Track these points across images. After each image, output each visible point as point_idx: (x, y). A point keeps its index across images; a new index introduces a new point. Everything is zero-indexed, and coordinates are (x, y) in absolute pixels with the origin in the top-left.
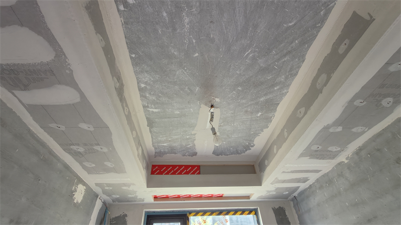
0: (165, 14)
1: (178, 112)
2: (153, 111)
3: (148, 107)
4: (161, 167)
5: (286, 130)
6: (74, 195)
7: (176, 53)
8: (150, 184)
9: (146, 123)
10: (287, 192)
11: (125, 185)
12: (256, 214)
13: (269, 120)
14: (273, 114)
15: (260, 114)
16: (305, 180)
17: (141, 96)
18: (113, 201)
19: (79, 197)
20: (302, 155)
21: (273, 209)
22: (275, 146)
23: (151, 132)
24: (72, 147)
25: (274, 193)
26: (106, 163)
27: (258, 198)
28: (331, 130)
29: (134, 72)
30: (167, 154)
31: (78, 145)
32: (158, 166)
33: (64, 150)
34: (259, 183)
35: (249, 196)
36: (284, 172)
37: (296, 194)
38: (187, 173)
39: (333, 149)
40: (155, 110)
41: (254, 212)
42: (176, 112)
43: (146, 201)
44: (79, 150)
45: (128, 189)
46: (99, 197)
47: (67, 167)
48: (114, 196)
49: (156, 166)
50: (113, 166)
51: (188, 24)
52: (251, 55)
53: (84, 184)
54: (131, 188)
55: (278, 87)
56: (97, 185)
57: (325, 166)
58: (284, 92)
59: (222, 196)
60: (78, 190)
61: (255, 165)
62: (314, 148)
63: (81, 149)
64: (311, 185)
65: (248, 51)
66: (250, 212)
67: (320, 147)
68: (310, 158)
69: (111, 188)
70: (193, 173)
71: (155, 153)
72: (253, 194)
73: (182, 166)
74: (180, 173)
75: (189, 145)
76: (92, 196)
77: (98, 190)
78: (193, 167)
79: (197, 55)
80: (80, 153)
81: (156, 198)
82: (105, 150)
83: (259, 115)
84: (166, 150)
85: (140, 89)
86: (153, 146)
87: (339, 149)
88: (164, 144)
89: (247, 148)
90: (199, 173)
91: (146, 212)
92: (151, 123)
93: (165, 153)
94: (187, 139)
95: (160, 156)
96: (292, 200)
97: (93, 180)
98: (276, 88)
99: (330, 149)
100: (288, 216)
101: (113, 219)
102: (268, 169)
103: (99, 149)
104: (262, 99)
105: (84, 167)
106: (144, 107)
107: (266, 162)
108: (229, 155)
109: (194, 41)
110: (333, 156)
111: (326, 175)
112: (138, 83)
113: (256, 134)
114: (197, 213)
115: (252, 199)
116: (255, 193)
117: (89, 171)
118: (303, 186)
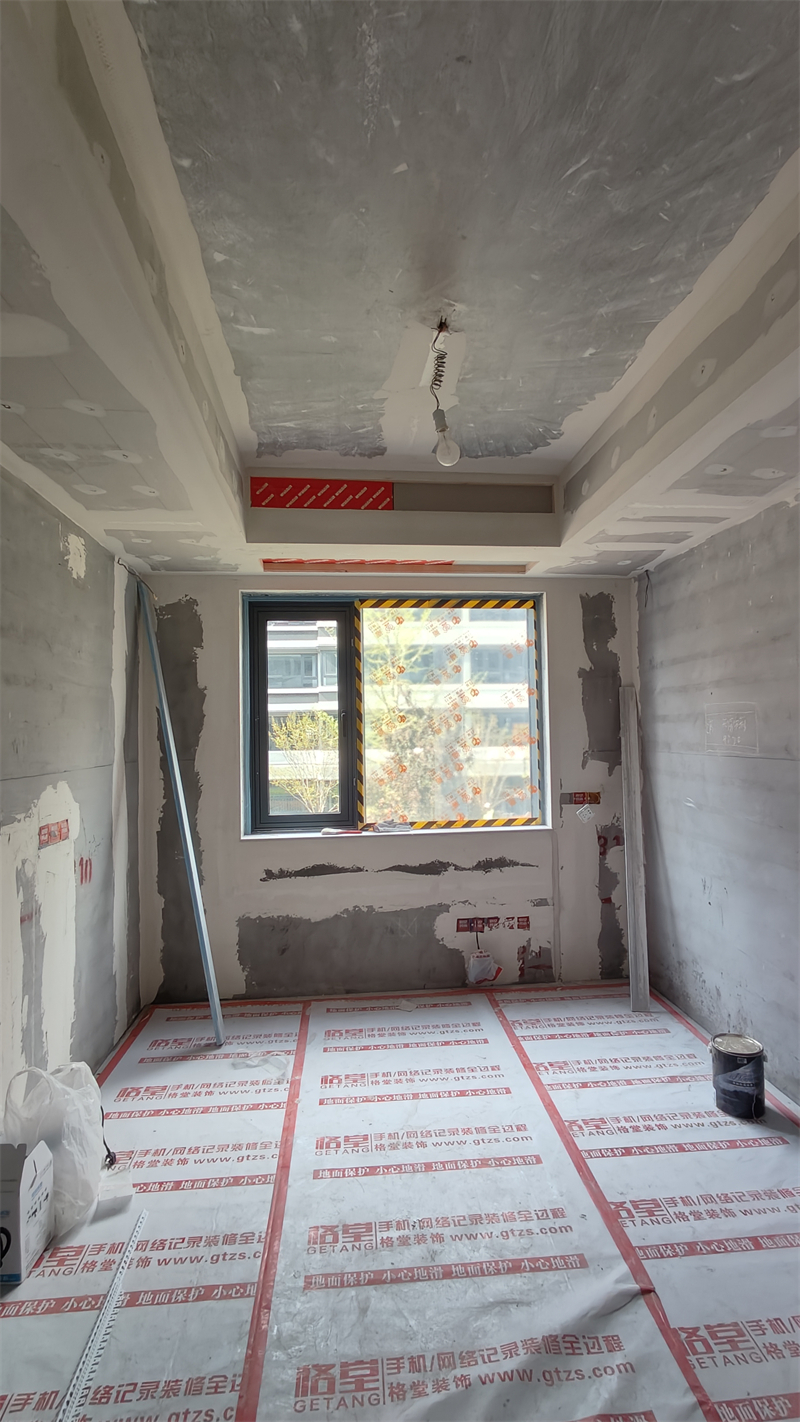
0: (296, 26)
1: (334, 339)
2: (252, 333)
3: (236, 320)
4: (278, 483)
5: (654, 411)
6: (67, 561)
7: (331, 160)
8: (253, 534)
9: (230, 365)
10: (629, 562)
11: (187, 535)
12: (536, 607)
13: (617, 368)
14: (632, 352)
15: (591, 351)
16: (678, 538)
17: (214, 288)
18: (153, 569)
19: (78, 566)
20: (678, 485)
21: (581, 597)
22: (617, 450)
23: (245, 389)
24: (43, 451)
25: (593, 562)
26: (135, 488)
27: (547, 572)
28: (766, 434)
29: (190, 215)
30: (295, 448)
31: (61, 446)
32: (271, 481)
33: (22, 456)
34: (554, 539)
35: (524, 566)
36: (623, 519)
37: (650, 566)
38: (355, 505)
39: (767, 473)
40: (257, 331)
41: (530, 603)
42: (326, 339)
43: (242, 570)
44: (61, 457)
45: (195, 543)
46: (117, 560)
47: (32, 495)
48: (157, 558)
49: (264, 479)
50: (157, 494)
51: (377, 63)
52: (586, 176)
53: (80, 533)
54: (203, 543)
55: (660, 277)
56: (108, 532)
57: (739, 510)
58: (677, 291)
59: (450, 564)
60: (71, 548)
61: (555, 488)
62: (715, 469)
63: (69, 457)
64: (692, 550)
65: (578, 162)
66: (521, 602)
67: (730, 470)
68: (698, 492)
69: (148, 541)
70: (373, 506)
71: (260, 444)
72: (536, 563)
73: (340, 483)
74: (335, 505)
75: (364, 427)
76: (103, 560)
77: (114, 545)
78: (373, 486)
79: (403, 167)
80: (66, 464)
81: (267, 563)
82: (135, 459)
83: (587, 354)
84: (294, 440)
85: (211, 269)
86: (253, 428)
87: (782, 474)
88: (288, 424)
89: (540, 440)
90: (390, 507)
91: (243, 595)
92: (245, 368)
93: (287, 447)
94: (358, 412)
95: (273, 453)
96: (639, 579)
97: (100, 524)
98: (652, 280)
99: (756, 473)
100: (615, 616)
101: (161, 608)
102: (585, 508)
103: (122, 458)
104: (603, 311)
105: (77, 496)
106: (223, 319)
107: (586, 486)
108: (482, 456)
109: (396, 123)
110: (764, 489)
111: (738, 528)
112: (203, 250)
113: (571, 406)
114: (379, 602)
115: (530, 573)
116: (541, 560)
117: (90, 504)
118: (670, 550)
